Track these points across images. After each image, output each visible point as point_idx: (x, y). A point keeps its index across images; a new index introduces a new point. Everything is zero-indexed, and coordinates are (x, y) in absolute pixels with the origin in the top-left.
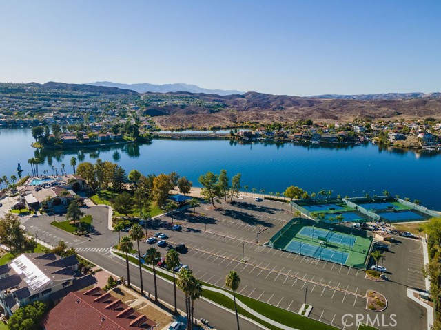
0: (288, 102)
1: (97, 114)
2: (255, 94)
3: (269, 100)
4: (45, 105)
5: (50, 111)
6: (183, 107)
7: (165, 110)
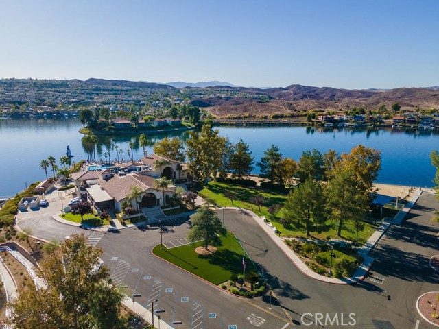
0: (340, 94)
1: (140, 105)
2: (299, 87)
3: (316, 92)
4: (87, 98)
5: (93, 103)
6: (227, 99)
7: (210, 102)
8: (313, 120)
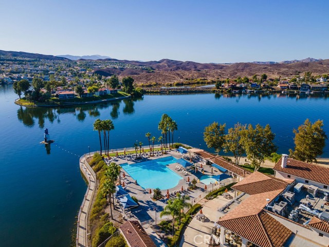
8: (220, 87)
